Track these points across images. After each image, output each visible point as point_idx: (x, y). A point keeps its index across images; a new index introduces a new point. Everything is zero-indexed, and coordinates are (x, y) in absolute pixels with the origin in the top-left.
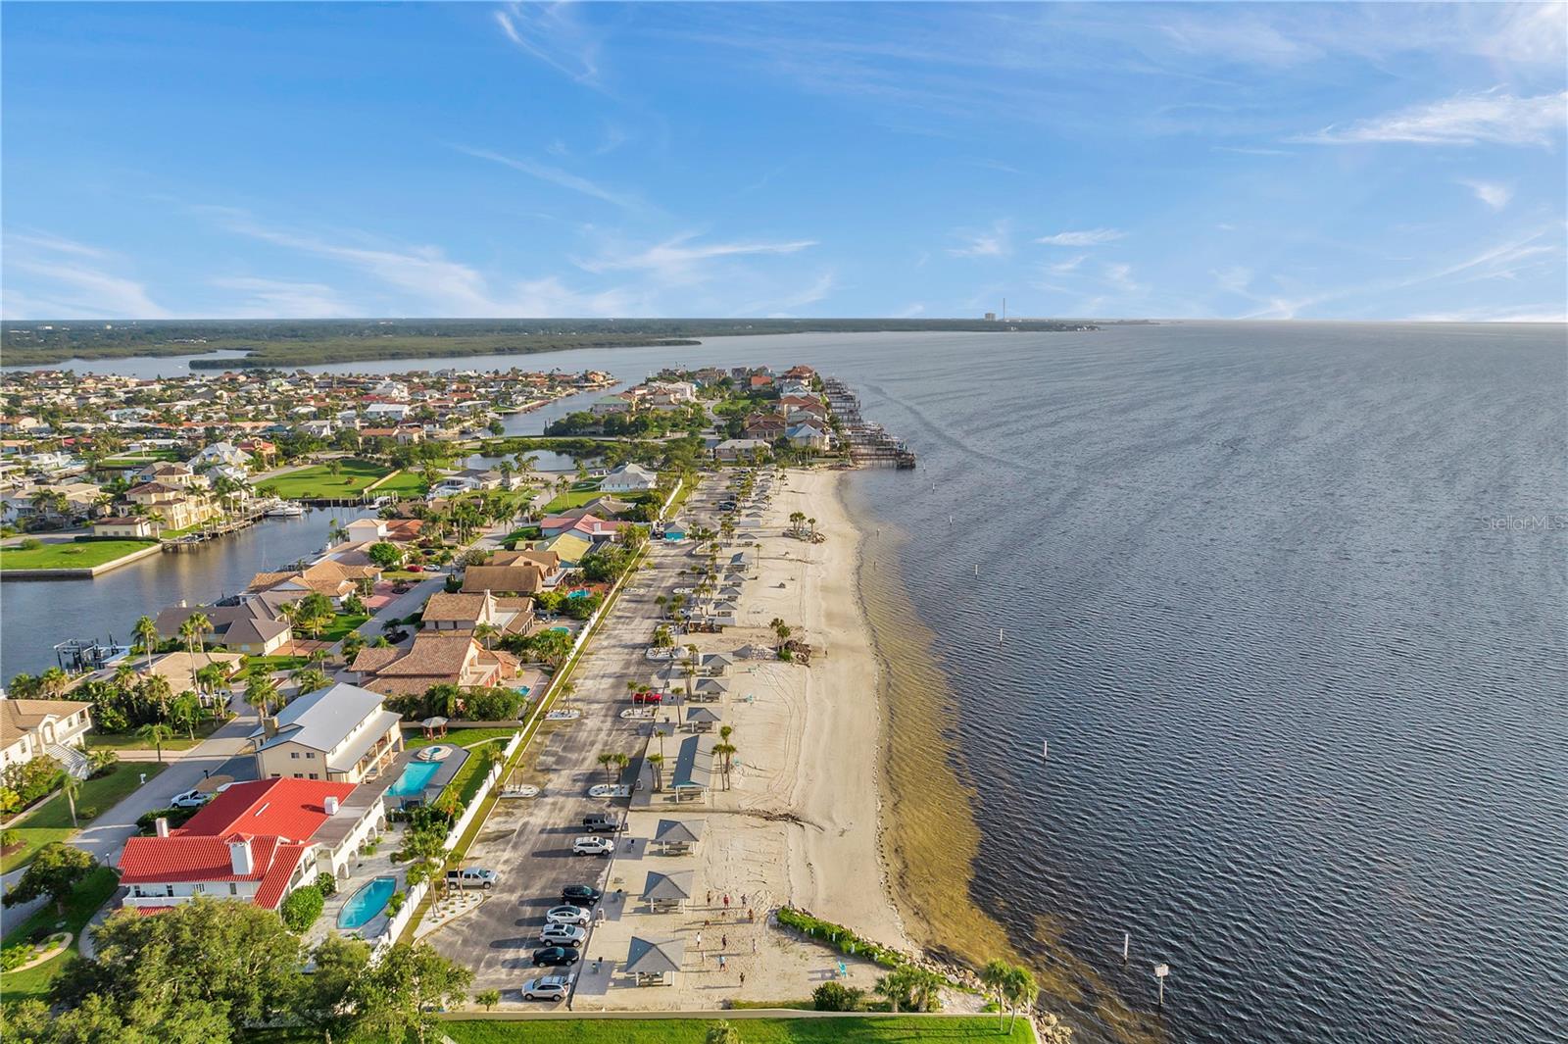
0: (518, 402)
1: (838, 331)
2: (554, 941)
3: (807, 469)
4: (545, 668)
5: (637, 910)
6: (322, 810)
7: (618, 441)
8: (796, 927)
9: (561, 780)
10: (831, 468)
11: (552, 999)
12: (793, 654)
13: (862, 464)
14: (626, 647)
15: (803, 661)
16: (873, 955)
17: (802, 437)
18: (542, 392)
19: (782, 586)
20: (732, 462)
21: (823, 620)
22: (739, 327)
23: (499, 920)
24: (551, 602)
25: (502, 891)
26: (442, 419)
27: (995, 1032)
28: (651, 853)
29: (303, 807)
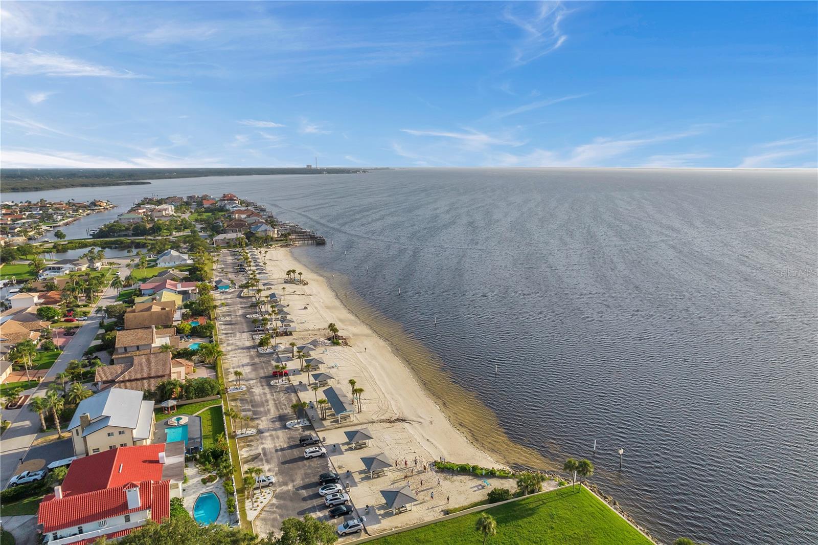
1: (228, 175)
2: (334, 504)
3: (270, 248)
4: (206, 366)
5: (363, 479)
6: (158, 462)
7: (145, 239)
8: (448, 470)
9: (265, 423)
10: (282, 246)
11: (356, 532)
12: (340, 341)
13: (297, 244)
14: (243, 349)
15: (346, 344)
16: (495, 474)
17: (262, 231)
18: (70, 213)
20: (225, 246)
22: (168, 174)
23: (291, 501)
24: (186, 329)
25: (280, 486)
26: (12, 231)
27: (573, 493)
28: (346, 450)
29: (144, 462)
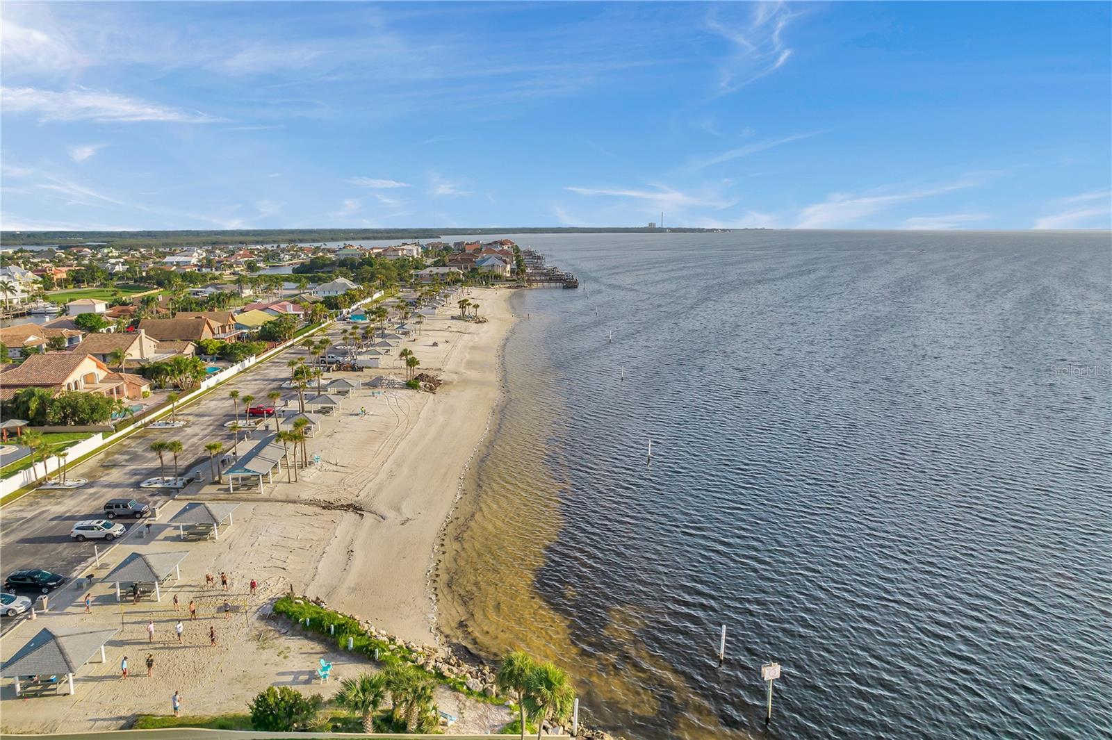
0: (285, 260)
3: (490, 288)
8: (289, 617)
9: (121, 474)
10: (509, 288)
12: (421, 384)
13: (535, 285)
14: (267, 380)
15: (430, 389)
16: (373, 652)
17: (488, 266)
18: (308, 256)
19: (435, 344)
20: (430, 283)
21: (463, 365)
24: (211, 346)
26: (218, 265)
28: (166, 539)
